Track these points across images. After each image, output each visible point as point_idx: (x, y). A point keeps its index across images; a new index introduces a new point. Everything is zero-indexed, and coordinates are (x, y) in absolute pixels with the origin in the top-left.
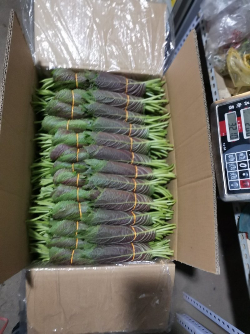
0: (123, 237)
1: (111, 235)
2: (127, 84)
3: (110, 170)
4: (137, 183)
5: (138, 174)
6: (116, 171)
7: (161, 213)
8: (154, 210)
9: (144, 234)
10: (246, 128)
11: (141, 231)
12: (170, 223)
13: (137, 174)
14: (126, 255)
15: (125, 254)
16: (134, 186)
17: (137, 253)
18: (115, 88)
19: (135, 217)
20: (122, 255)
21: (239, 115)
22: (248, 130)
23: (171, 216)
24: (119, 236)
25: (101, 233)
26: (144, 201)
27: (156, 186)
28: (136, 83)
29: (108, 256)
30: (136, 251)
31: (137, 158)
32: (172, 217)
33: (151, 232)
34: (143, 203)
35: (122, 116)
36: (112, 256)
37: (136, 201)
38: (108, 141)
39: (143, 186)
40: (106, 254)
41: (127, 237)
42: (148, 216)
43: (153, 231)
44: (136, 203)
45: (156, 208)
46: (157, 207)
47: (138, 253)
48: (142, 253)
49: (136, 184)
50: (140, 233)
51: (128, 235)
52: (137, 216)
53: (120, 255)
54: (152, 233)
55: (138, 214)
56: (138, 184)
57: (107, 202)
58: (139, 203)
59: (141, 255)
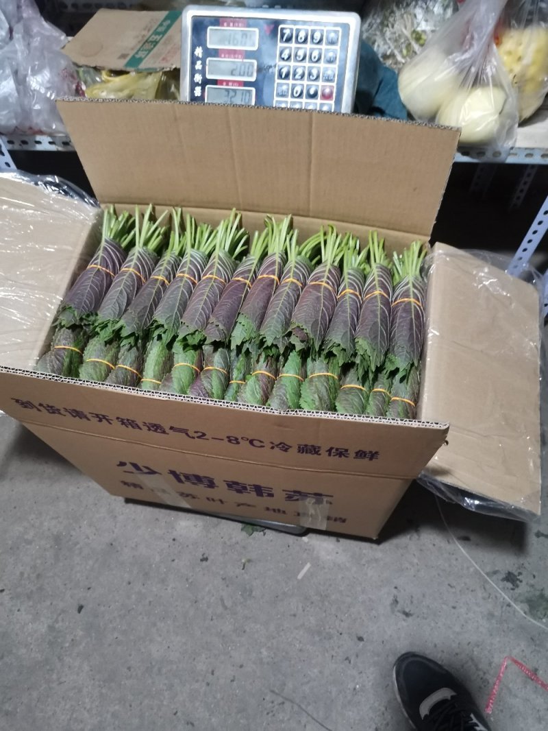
0: (381, 308)
1: (376, 323)
2: (99, 267)
3: (259, 312)
4: (289, 277)
5: (274, 274)
6: (261, 304)
7: (348, 253)
8: (341, 261)
9: (379, 281)
10: (238, 76)
11: (375, 285)
12: (367, 242)
13: (272, 276)
14: (413, 310)
15: (411, 312)
16: (292, 282)
17: (412, 296)
18: (102, 286)
19: (348, 290)
20: (411, 315)
21: (215, 82)
22: (242, 73)
23: (355, 239)
24: (379, 313)
25: (370, 336)
26: (324, 271)
27: (300, 253)
28: (100, 253)
29: (411, 335)
30: (408, 296)
31: (242, 273)
32: (358, 238)
33: (378, 271)
34: (327, 274)
35: (158, 284)
36: (411, 329)
37: (320, 283)
38: (203, 309)
39: (295, 269)
40: (407, 338)
41: (381, 303)
42: (351, 271)
43: (377, 267)
44: (324, 284)
45: (338, 259)
46: (336, 256)
47: (411, 294)
48: (412, 289)
49: (290, 279)
50: (377, 286)
51: (379, 301)
52: (347, 287)
53: (412, 319)
54: (380, 270)
55: (345, 286)
56: (292, 276)
57: (317, 320)
58: (325, 279)
59: (415, 291)
